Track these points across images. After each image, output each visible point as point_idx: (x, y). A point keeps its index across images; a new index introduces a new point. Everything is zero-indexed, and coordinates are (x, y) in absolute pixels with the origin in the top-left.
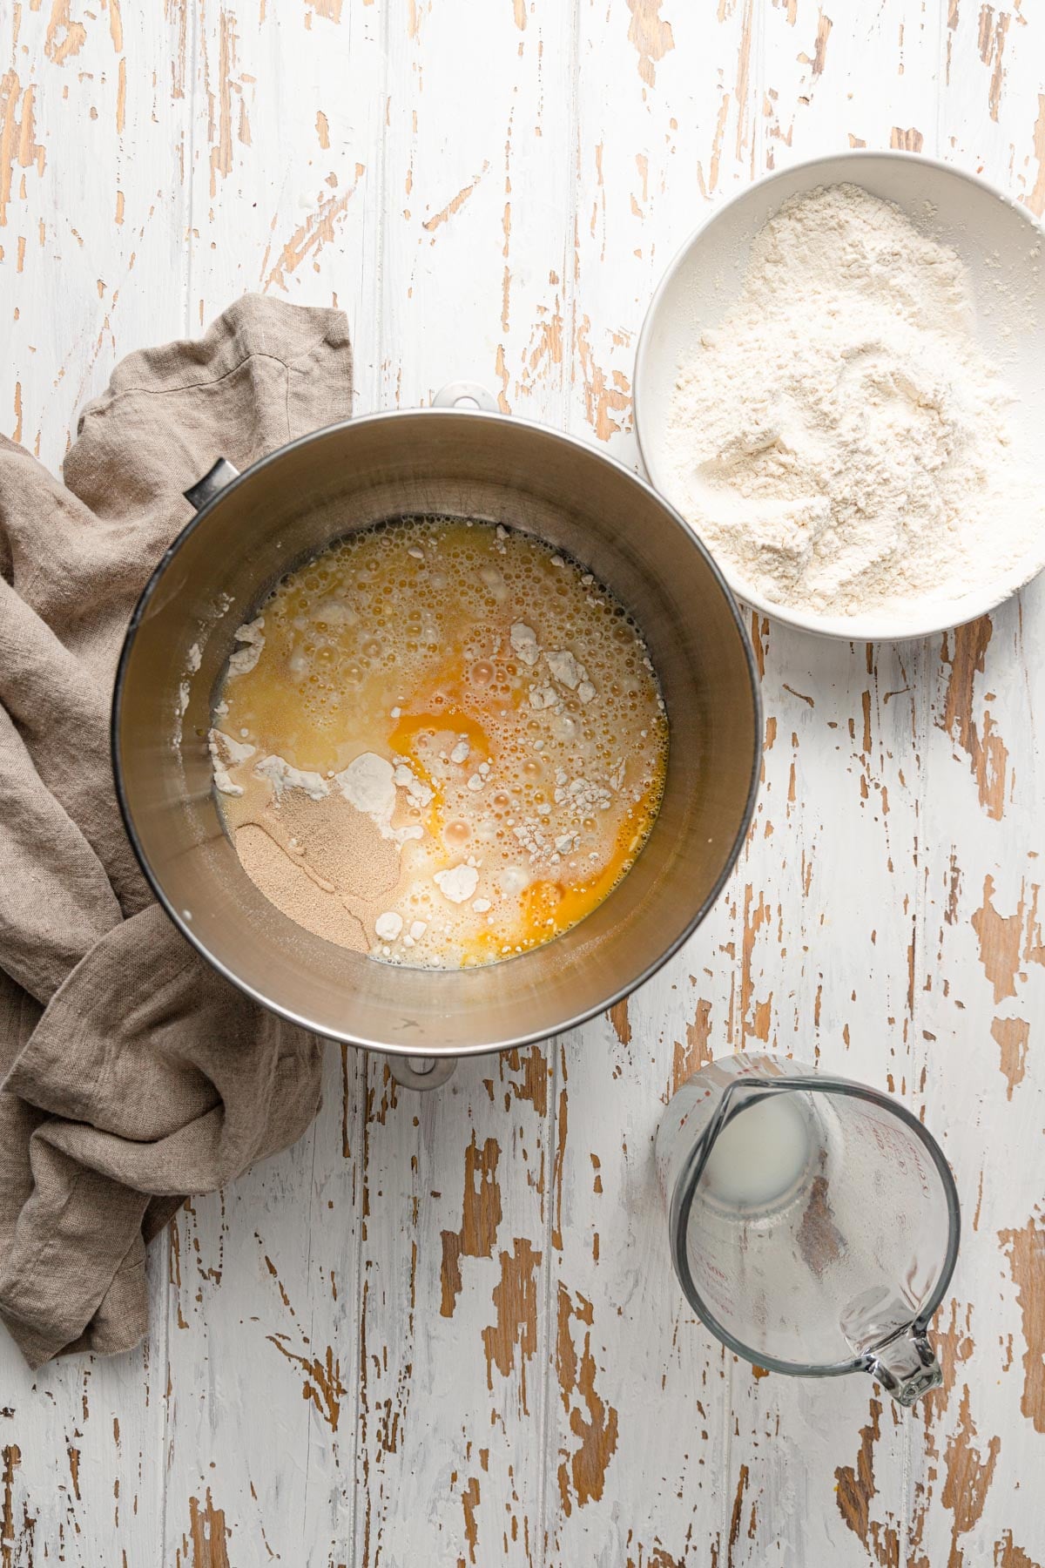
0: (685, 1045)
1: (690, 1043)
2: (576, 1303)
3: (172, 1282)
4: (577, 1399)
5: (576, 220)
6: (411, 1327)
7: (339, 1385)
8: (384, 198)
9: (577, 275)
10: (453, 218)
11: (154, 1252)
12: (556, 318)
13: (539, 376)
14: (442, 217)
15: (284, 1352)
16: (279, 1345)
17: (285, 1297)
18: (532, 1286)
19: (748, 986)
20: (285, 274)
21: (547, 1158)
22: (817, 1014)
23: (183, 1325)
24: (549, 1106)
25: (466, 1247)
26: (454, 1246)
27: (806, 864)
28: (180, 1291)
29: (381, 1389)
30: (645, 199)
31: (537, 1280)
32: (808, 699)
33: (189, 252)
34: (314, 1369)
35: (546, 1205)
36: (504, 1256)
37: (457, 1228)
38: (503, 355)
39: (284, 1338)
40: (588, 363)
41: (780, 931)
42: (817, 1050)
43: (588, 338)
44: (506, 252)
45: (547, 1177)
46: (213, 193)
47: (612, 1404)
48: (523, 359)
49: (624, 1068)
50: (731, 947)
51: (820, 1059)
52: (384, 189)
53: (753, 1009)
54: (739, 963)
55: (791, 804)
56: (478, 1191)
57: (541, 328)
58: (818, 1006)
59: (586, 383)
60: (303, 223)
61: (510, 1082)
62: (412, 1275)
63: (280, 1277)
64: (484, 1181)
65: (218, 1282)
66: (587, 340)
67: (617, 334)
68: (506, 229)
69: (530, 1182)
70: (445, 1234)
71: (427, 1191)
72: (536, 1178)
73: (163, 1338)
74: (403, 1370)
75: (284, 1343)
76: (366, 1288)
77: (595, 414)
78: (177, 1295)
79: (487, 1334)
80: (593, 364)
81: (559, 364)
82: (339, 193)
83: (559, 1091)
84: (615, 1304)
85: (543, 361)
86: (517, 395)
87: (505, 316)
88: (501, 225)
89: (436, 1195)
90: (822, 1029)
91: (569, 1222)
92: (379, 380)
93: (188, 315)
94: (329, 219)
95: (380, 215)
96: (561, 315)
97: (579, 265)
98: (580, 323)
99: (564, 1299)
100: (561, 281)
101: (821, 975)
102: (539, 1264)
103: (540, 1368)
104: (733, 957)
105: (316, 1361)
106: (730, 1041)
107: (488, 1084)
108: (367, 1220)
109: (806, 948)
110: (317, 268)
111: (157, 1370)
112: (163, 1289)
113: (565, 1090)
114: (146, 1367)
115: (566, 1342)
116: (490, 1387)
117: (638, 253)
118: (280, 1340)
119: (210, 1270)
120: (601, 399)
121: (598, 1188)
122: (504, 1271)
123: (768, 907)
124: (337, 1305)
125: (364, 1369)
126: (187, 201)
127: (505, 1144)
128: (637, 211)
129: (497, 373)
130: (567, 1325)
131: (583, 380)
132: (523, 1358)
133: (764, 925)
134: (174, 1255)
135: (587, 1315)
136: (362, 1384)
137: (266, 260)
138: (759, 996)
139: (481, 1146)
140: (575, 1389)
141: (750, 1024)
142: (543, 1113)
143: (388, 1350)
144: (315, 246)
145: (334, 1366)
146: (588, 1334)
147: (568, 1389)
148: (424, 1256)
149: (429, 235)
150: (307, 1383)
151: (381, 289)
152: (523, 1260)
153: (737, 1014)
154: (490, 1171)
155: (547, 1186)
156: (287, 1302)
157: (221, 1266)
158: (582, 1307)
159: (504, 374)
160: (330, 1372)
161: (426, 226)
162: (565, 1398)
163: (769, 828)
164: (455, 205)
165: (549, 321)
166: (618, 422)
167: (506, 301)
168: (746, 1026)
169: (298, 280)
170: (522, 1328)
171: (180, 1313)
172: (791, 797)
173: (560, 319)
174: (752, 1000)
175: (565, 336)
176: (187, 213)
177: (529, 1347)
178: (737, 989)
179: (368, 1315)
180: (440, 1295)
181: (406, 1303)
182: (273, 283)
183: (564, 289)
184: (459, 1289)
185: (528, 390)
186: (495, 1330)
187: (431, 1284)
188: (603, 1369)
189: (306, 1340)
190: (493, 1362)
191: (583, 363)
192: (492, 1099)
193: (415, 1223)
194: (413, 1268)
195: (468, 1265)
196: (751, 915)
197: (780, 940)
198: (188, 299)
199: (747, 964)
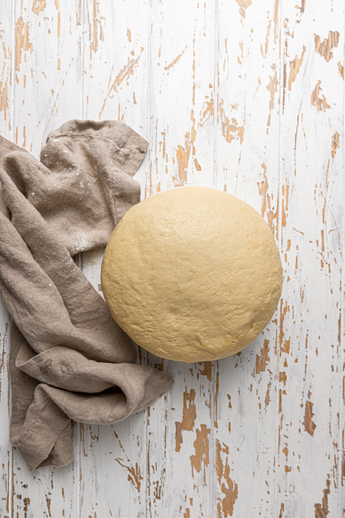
0: (260, 356)
1: (262, 354)
2: (223, 447)
3: (82, 440)
4: (224, 480)
5: (218, 66)
6: (165, 456)
7: (140, 476)
8: (151, 59)
9: (219, 85)
10: (175, 65)
11: (75, 430)
12: (212, 100)
13: (206, 120)
14: (171, 65)
15: (121, 464)
16: (119, 462)
17: (121, 445)
18: (207, 441)
19: (282, 334)
20: (117, 86)
21: (212, 396)
22: (306, 344)
23: (86, 455)
24: (212, 377)
25: (184, 427)
26: (180, 427)
27: (302, 291)
28: (85, 443)
29: (155, 477)
30: (242, 57)
31: (209, 439)
32: (302, 233)
33: (83, 79)
34: (131, 470)
35: (212, 412)
36: (197, 430)
37: (181, 420)
38: (193, 114)
39: (121, 459)
40: (223, 115)
41: (293, 315)
42: (307, 357)
43: (223, 107)
44: (194, 77)
45: (212, 402)
46: (91, 58)
47: (236, 482)
48: (200, 115)
49: (239, 364)
50: (276, 321)
51: (308, 360)
52: (151, 56)
53: (284, 342)
54: (279, 326)
55: (296, 270)
56: (188, 407)
57: (206, 104)
58: (307, 341)
59: (222, 123)
60: (123, 68)
61: (199, 369)
62: (165, 438)
63: (119, 438)
64: (190, 404)
65: (98, 440)
66: (222, 108)
67: (233, 105)
68: (194, 69)
69: (206, 404)
70: (177, 423)
71: (170, 408)
72: (208, 403)
73: (78, 460)
74: (163, 471)
75: (121, 462)
76: (149, 442)
77: (226, 133)
78: (83, 445)
79: (192, 458)
80: (225, 116)
81: (213, 116)
82: (135, 57)
83: (216, 372)
84: (236, 447)
85: (207, 115)
86: (198, 127)
87: (193, 100)
88: (192, 68)
89: (173, 409)
90: (308, 349)
91: (220, 418)
92: (150, 123)
93: (83, 102)
94: (132, 67)
95: (149, 65)
96: (213, 99)
97: (220, 81)
98: (220, 101)
99: (218, 445)
100: (213, 87)
101: (308, 330)
102: (210, 433)
103: (211, 469)
104: (277, 324)
105: (132, 468)
106: (276, 354)
107: (191, 370)
108: (149, 418)
109: (302, 321)
110: (128, 84)
111: (77, 471)
112: (79, 443)
113: (218, 372)
114: (73, 470)
115: (219, 461)
116: (193, 476)
117: (240, 76)
118: (119, 460)
119: (95, 436)
120: (228, 128)
121: (230, 406)
122: (197, 436)
123: (289, 307)
124: (139, 448)
125: (149, 470)
126: (82, 62)
127: (197, 391)
128: (239, 62)
129: (191, 120)
130: (219, 454)
131: (221, 121)
132: (204, 466)
133: (287, 313)
134: (82, 431)
135: (226, 451)
136: (148, 475)
137: (110, 82)
138: (286, 338)
139: (189, 392)
140: (223, 477)
141: (282, 348)
142: (210, 380)
143: (157, 463)
144: (127, 76)
145: (138, 470)
146: (227, 458)
147: (220, 477)
148: (169, 430)
149: (166, 72)
150: (129, 475)
151: (150, 91)
152: (204, 431)
153: (278, 344)
154: (192, 401)
155: (212, 406)
156: (122, 447)
157: (98, 435)
158: (225, 448)
159: (194, 120)
160: (137, 471)
161: (166, 69)
162: (219, 480)
163: (289, 279)
164: (176, 61)
165: (209, 101)
166: (234, 136)
167: (194, 94)
168: (281, 349)
169: (121, 88)
170: (204, 456)
171: (84, 451)
172: (296, 268)
173: (213, 100)
174: (283, 339)
175: (215, 106)
176: (82, 66)
177: (207, 462)
178: (278, 336)
179: (150, 451)
180: (175, 444)
181: (163, 447)
182: (113, 90)
183: (214, 90)
184: (182, 442)
185: (202, 125)
186: (195, 456)
187: (172, 440)
188: (232, 470)
189: (129, 460)
190: (194, 468)
191: (221, 115)
192: (193, 375)
193: (166, 419)
194: (166, 435)
195: (185, 433)
196: (283, 310)
197: (293, 318)
198: (83, 96)
199: (281, 327)
